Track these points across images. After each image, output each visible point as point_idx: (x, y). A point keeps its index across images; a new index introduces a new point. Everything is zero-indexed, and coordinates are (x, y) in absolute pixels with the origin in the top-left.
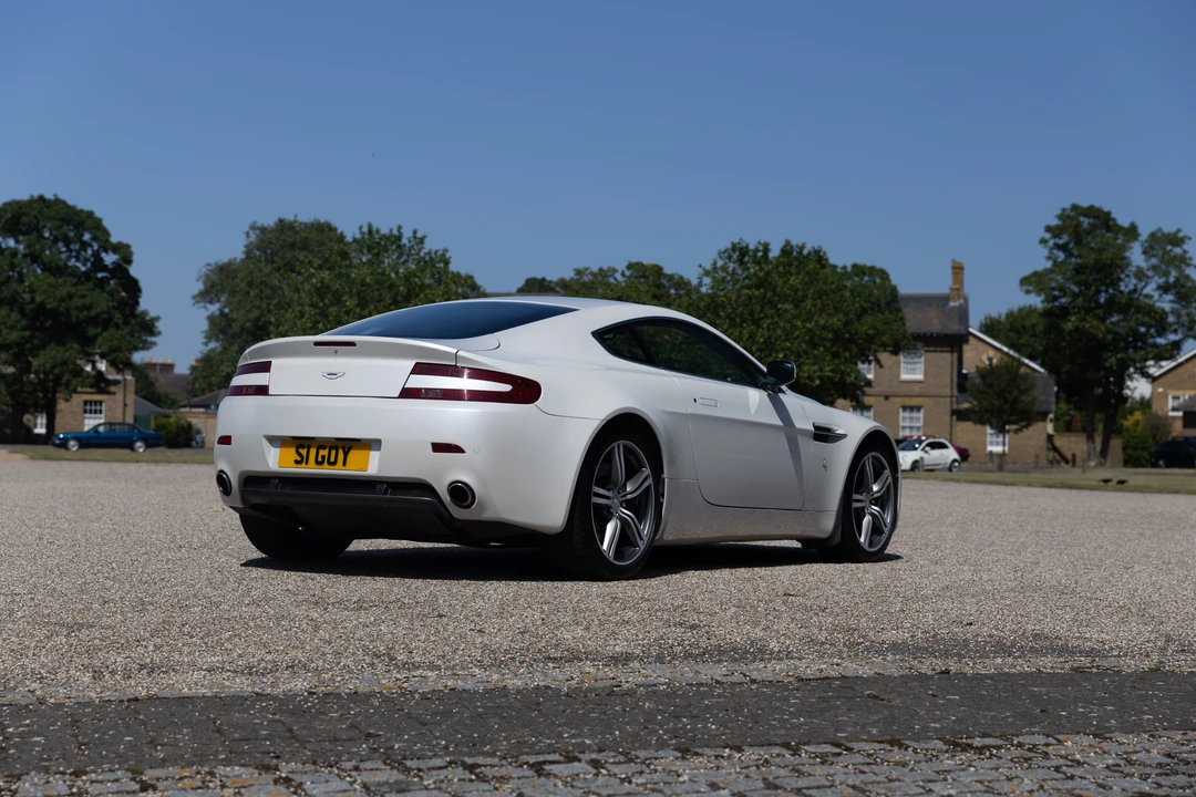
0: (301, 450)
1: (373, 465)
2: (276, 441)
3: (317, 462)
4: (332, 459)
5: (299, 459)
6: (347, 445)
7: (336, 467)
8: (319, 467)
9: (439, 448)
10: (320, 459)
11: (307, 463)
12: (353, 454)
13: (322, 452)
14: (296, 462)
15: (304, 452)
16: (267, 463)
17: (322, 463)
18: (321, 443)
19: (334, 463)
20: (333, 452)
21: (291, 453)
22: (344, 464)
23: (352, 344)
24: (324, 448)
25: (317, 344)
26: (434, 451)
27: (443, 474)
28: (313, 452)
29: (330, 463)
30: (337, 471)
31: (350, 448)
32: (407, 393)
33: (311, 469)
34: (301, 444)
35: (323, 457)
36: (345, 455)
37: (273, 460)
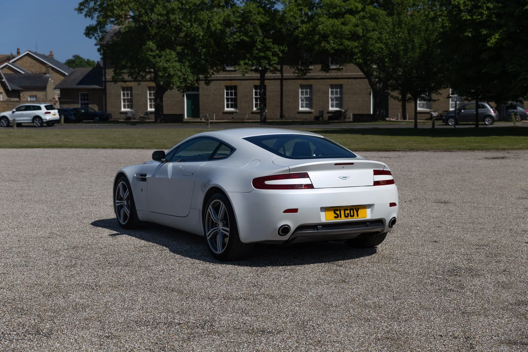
0: (336, 212)
1: (368, 215)
2: (325, 209)
3: (345, 216)
4: (352, 214)
5: (336, 216)
6: (356, 208)
7: (354, 217)
8: (346, 218)
10: (346, 215)
11: (341, 217)
12: (360, 211)
13: (347, 212)
14: (335, 217)
15: (338, 212)
16: (321, 219)
17: (348, 217)
18: (345, 208)
19: (353, 216)
20: (352, 211)
21: (331, 214)
22: (358, 216)
23: (352, 164)
24: (347, 210)
25: (336, 164)
26: (390, 206)
27: (390, 215)
28: (342, 212)
29: (351, 216)
30: (355, 219)
31: (358, 209)
32: (375, 183)
33: (343, 219)
34: (335, 209)
35: (348, 214)
36: (357, 212)
37: (323, 218)
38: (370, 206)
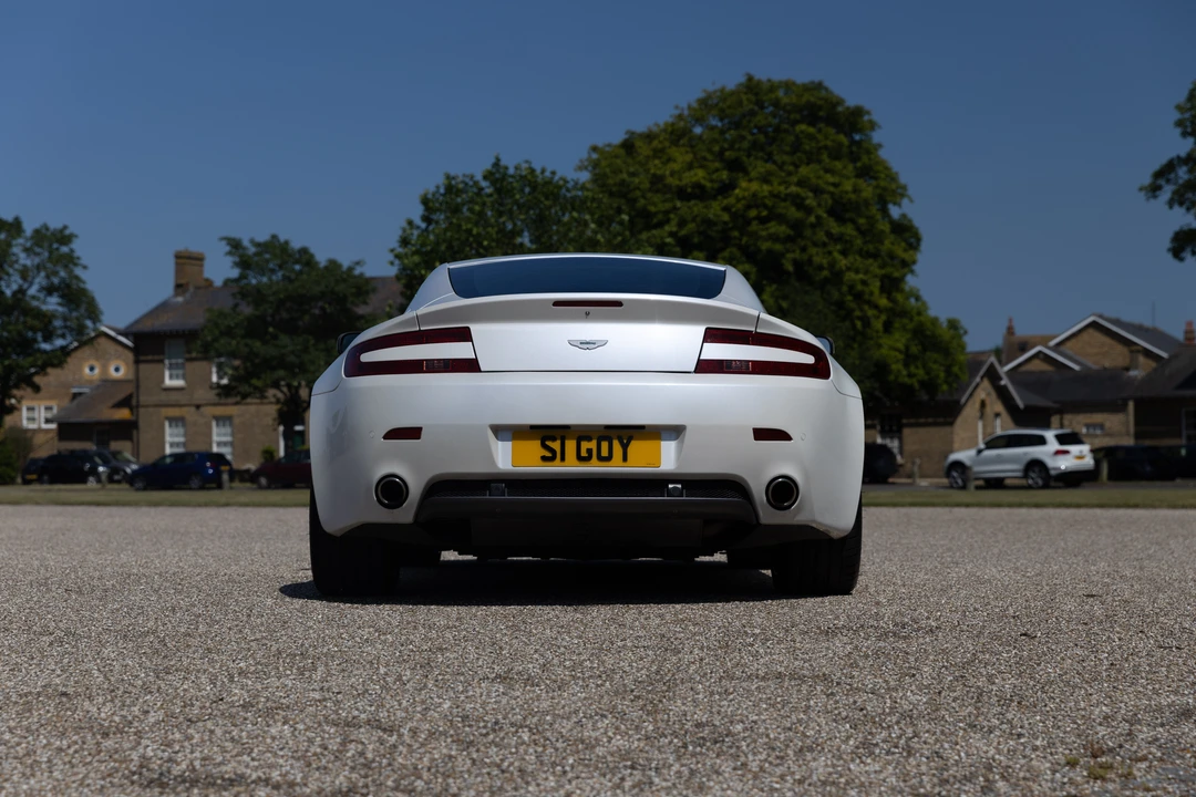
0: (549, 443)
1: (668, 459)
2: (500, 431)
3: (580, 458)
4: (605, 453)
5: (548, 454)
6: (626, 434)
7: (611, 463)
8: (583, 463)
9: (762, 434)
10: (584, 454)
11: (563, 459)
12: (635, 446)
13: (585, 445)
14: (544, 458)
15: (556, 445)
16: (495, 463)
17: (588, 458)
18: (582, 433)
19: (609, 458)
20: (605, 445)
21: (534, 448)
22: (625, 459)
23: (618, 303)
24: (589, 439)
25: (558, 303)
26: (757, 439)
27: (762, 467)
28: (571, 445)
29: (601, 458)
30: (615, 467)
31: (630, 438)
32: (705, 367)
33: (571, 467)
34: (549, 435)
35: (589, 451)
36: (625, 447)
37: (504, 458)
38: (676, 431)
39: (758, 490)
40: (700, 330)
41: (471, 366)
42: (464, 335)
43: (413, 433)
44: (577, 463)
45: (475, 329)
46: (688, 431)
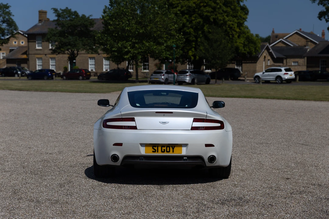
0: (154, 148)
1: (184, 152)
2: (142, 145)
3: (162, 152)
4: (168, 150)
5: (154, 151)
6: (174, 146)
7: (170, 153)
8: (163, 153)
9: (207, 145)
10: (163, 150)
11: (158, 152)
12: (176, 149)
13: (163, 148)
14: (153, 152)
15: (156, 148)
16: (141, 152)
17: (164, 152)
18: (163, 146)
19: (169, 152)
20: (168, 148)
21: (151, 149)
22: (173, 152)
23: (172, 113)
24: (164, 147)
25: (157, 112)
26: (206, 147)
27: (207, 153)
28: (160, 148)
29: (167, 152)
30: (171, 154)
31: (174, 147)
32: (193, 128)
33: (160, 154)
34: (154, 146)
35: (164, 150)
36: (173, 149)
37: (143, 151)
38: (186, 145)
39: (206, 159)
40: (192, 119)
41: (135, 128)
42: (133, 120)
43: (121, 145)
44: (161, 153)
45: (136, 118)
46: (189, 145)
